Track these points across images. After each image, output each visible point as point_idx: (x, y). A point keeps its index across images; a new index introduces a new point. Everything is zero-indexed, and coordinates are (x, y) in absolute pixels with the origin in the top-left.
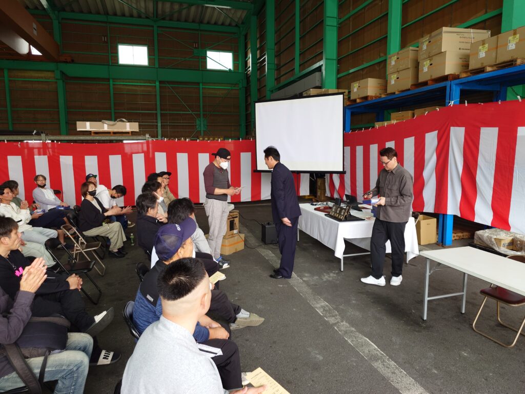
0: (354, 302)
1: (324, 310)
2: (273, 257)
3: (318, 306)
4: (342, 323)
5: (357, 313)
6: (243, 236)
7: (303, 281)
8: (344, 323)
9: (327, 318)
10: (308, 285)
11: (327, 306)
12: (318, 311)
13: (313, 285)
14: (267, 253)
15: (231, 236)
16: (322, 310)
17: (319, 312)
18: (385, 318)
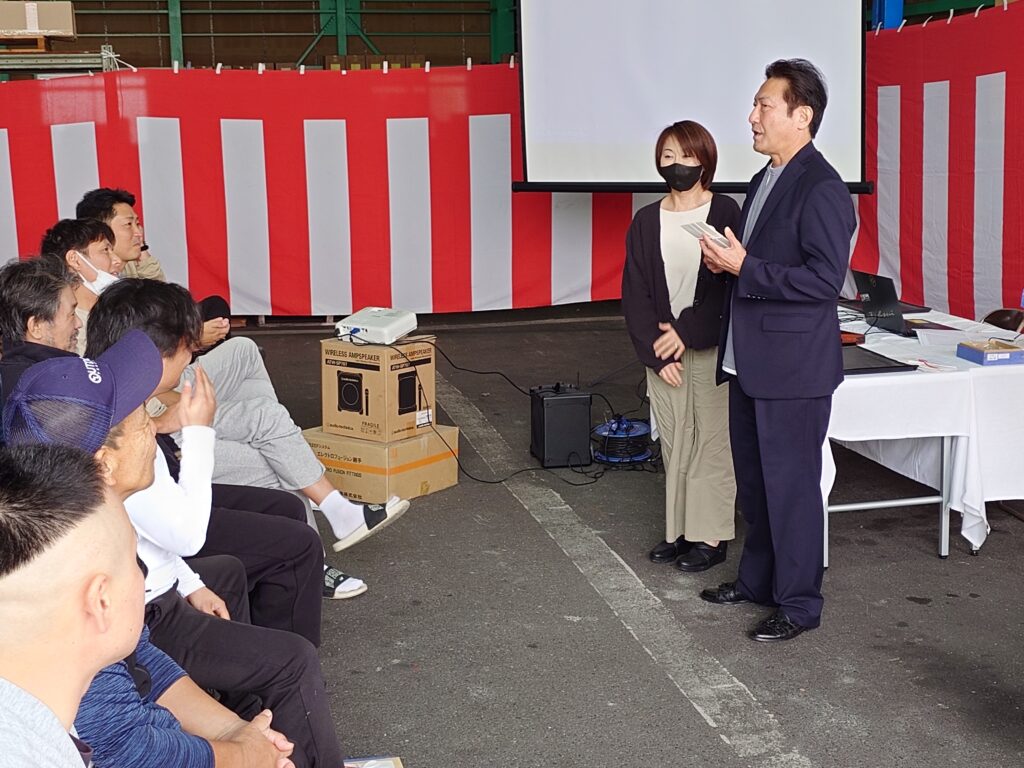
0: (847, 680)
1: (725, 708)
2: (562, 513)
3: (705, 692)
4: (784, 757)
5: (853, 721)
6: (451, 433)
7: (665, 601)
8: (795, 755)
9: (729, 736)
10: (682, 619)
11: (740, 693)
12: (699, 709)
13: (699, 617)
14: (545, 499)
15: (405, 434)
16: (717, 708)
17: (705, 716)
18: (958, 740)
